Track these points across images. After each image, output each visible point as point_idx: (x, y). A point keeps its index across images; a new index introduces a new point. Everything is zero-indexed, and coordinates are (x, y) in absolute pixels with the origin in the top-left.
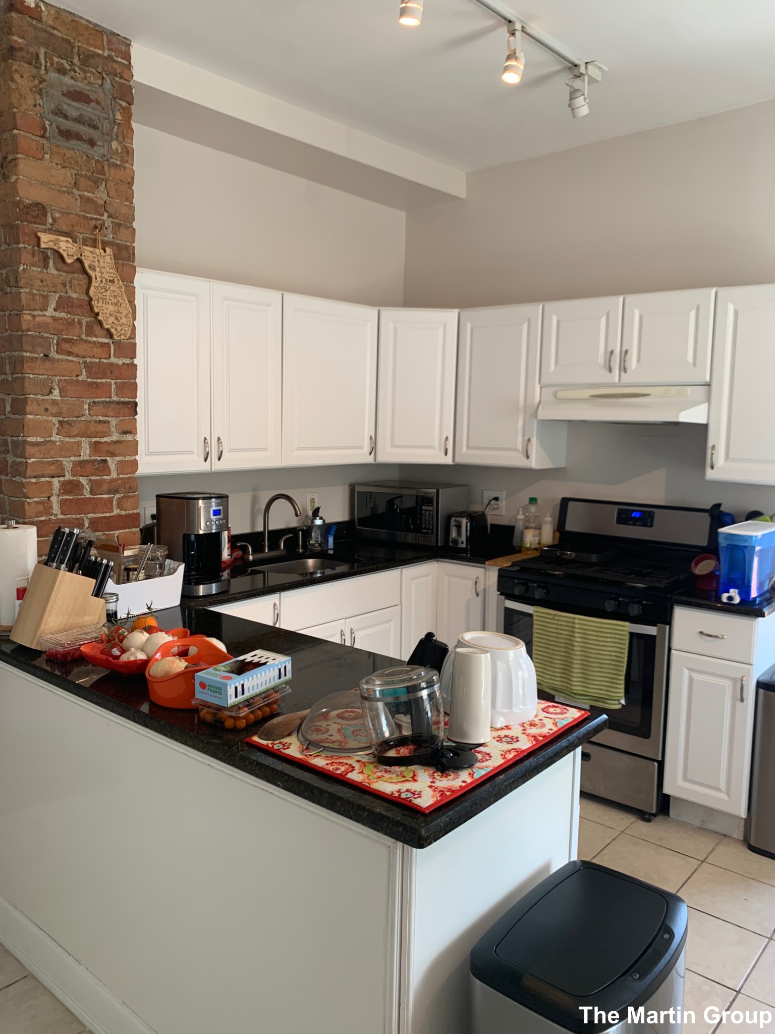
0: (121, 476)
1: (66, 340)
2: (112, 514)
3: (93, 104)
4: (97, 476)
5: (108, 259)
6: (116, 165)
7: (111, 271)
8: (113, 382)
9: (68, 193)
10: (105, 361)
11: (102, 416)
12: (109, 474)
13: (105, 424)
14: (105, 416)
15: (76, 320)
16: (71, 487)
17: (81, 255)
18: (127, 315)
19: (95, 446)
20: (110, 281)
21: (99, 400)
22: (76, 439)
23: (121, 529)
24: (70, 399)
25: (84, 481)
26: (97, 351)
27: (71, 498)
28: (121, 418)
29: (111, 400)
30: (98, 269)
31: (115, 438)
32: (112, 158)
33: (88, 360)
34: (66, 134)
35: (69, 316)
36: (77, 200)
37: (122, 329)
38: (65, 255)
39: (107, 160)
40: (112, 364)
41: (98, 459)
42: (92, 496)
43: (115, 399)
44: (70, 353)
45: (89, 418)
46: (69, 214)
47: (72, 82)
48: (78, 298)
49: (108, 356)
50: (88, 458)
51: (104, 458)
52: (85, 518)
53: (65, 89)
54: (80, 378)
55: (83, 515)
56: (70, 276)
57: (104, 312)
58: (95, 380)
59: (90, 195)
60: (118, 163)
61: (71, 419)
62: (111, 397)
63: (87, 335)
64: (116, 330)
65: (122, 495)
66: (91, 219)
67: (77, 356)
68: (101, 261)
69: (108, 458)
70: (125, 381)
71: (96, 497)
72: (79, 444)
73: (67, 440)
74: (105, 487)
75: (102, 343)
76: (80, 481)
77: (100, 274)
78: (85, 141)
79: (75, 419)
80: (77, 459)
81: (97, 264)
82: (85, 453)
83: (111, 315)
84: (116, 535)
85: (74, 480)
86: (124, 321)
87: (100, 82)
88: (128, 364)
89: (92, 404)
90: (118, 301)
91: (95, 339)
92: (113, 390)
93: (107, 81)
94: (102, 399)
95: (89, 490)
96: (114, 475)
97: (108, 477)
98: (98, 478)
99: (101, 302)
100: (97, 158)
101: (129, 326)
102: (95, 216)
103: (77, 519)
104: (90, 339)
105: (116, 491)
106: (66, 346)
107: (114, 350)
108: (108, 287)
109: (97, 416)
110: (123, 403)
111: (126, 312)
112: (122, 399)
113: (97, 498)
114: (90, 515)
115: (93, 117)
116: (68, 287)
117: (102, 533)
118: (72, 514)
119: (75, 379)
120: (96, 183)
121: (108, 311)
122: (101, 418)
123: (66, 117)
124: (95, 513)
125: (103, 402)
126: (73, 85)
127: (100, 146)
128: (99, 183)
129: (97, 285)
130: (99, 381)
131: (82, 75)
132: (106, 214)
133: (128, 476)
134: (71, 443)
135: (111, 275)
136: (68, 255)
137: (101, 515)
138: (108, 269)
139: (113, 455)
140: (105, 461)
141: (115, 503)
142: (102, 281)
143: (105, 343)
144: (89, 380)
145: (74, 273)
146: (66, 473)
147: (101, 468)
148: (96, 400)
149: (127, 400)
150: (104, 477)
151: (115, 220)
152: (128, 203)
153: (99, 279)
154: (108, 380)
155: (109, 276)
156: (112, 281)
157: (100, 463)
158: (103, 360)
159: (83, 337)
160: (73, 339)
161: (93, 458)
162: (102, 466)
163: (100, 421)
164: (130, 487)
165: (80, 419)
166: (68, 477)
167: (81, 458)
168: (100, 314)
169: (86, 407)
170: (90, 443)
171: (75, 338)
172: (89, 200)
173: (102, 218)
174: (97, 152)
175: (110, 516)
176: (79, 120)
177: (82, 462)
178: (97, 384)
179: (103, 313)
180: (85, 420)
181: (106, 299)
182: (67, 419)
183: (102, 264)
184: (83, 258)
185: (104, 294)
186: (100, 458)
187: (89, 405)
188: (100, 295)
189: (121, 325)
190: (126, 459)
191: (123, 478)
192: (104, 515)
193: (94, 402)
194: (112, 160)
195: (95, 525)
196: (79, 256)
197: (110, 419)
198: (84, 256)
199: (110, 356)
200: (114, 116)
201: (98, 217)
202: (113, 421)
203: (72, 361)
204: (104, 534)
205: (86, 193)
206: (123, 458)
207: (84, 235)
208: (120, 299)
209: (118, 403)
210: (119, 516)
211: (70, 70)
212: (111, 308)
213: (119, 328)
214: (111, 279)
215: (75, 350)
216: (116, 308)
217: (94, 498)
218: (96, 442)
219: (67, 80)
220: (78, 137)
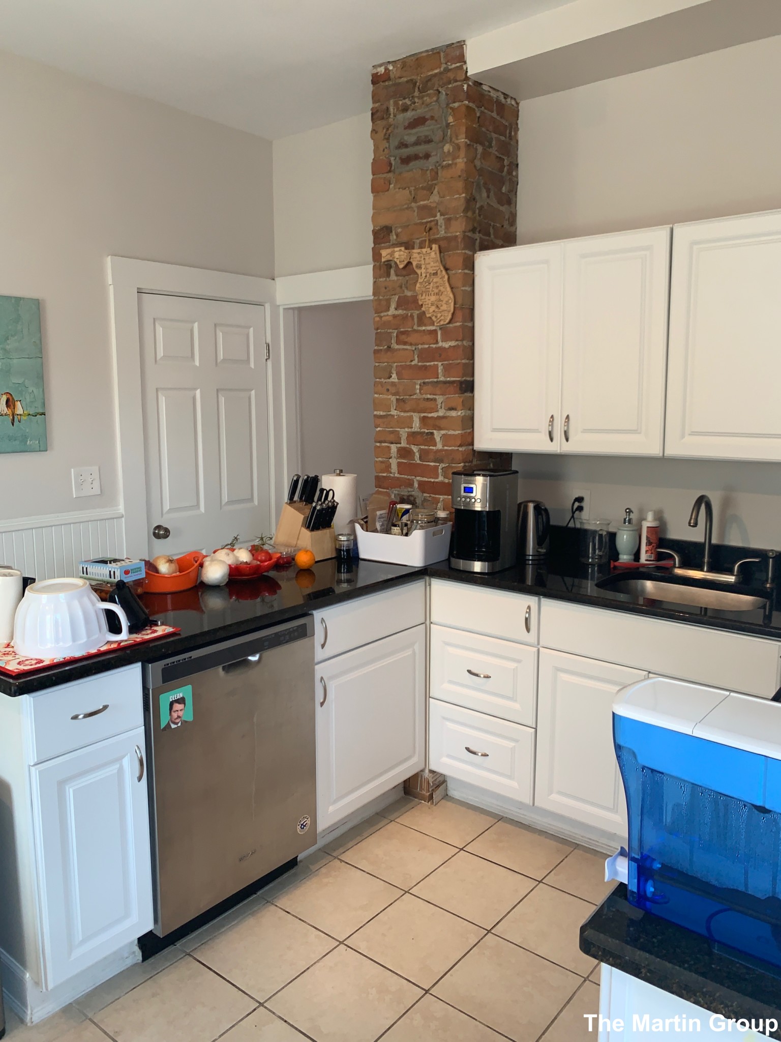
0: (446, 448)
1: (403, 333)
2: (436, 480)
3: (428, 122)
4: (426, 446)
5: (433, 255)
6: (449, 165)
7: (435, 264)
8: (440, 364)
9: (407, 208)
10: (434, 346)
11: (430, 394)
12: (435, 445)
13: (432, 402)
14: (434, 395)
15: (409, 314)
16: (405, 453)
17: (410, 259)
18: (447, 301)
19: (424, 420)
20: (434, 273)
21: (428, 380)
22: (408, 414)
23: (445, 495)
24: (406, 381)
25: (415, 449)
26: (427, 338)
27: (406, 461)
28: (447, 396)
29: (439, 380)
30: (423, 267)
31: (441, 413)
32: (444, 161)
33: (420, 347)
34: (406, 161)
35: (405, 312)
36: (414, 211)
37: (441, 316)
38: (398, 262)
39: (440, 165)
40: (439, 348)
41: (426, 431)
42: (421, 462)
43: (442, 379)
44: (405, 343)
45: (419, 396)
46: (408, 226)
47: (414, 113)
48: (412, 296)
49: (435, 341)
50: (419, 430)
51: (431, 431)
52: (415, 480)
53: (406, 124)
54: (413, 363)
55: (414, 477)
56: (407, 278)
57: (426, 303)
58: (425, 364)
59: (425, 202)
60: (450, 162)
61: (405, 397)
62: (438, 378)
63: (419, 325)
64: (436, 317)
65: (447, 465)
66: (427, 222)
67: (411, 344)
68: (427, 258)
69: (435, 432)
70: (451, 362)
71: (424, 463)
72: (411, 417)
73: (402, 414)
74: (431, 456)
75: (430, 330)
76: (411, 449)
77: (425, 270)
78: (421, 158)
79: (408, 397)
80: (410, 430)
81: (423, 262)
82: (416, 425)
83: (432, 305)
84: (441, 499)
85: (407, 447)
86: (444, 307)
87: (435, 99)
88: (454, 346)
89: (422, 384)
90: (440, 291)
91: (424, 328)
92: (440, 371)
93: (442, 93)
94: (431, 380)
95: (418, 457)
96: (439, 446)
97: (434, 448)
98: (426, 447)
99: (424, 295)
100: (430, 168)
101: (449, 311)
102: (430, 220)
103: (409, 479)
104: (420, 328)
105: (441, 461)
106: (403, 337)
107: (442, 335)
108: (431, 280)
109: (426, 394)
110: (450, 382)
111: (446, 299)
112: (448, 379)
113: (425, 465)
114: (418, 478)
115: (427, 133)
116: (403, 288)
117: (429, 495)
118: (405, 475)
119: (408, 363)
120: (430, 189)
121: (430, 302)
122: (429, 396)
123: (406, 146)
124: (423, 477)
125: (432, 382)
126: (413, 116)
127: (433, 155)
128: (433, 189)
129: (422, 280)
130: (428, 364)
131: (420, 101)
132: (438, 214)
133: (451, 448)
134: (405, 417)
135: (435, 268)
136: (400, 262)
137: (427, 480)
138: (432, 264)
139: (440, 429)
140: (432, 434)
141: (440, 471)
142: (426, 276)
143: (433, 330)
144: (420, 364)
145: (410, 275)
146: (402, 441)
147: (428, 439)
148: (427, 380)
149: (452, 379)
150: (431, 447)
151: (446, 216)
152: (457, 196)
153: (424, 275)
154: (436, 363)
155: (433, 270)
156: (435, 274)
157: (429, 435)
158: (432, 346)
159: (415, 327)
160: (408, 331)
161: (422, 430)
162: (430, 438)
163: (428, 399)
164: (453, 458)
165: (412, 397)
166: (404, 444)
167: (413, 430)
168: (423, 306)
169: (418, 387)
170: (420, 418)
171: (409, 330)
172: (425, 207)
173: (436, 218)
174: (430, 163)
175: (434, 482)
176: (417, 143)
177: (414, 433)
178: (426, 367)
179: (425, 305)
180: (416, 399)
181: (429, 291)
182: (402, 397)
183: (427, 261)
184: (411, 260)
185: (427, 287)
186: (428, 431)
187: (420, 385)
188: (424, 289)
189: (441, 312)
190: (450, 433)
191: (446, 450)
192: (429, 480)
193: (424, 383)
194: (445, 163)
195: (423, 486)
196: (408, 260)
197: (437, 397)
198: (413, 258)
199: (437, 341)
200: (446, 121)
201: (432, 219)
202: (440, 399)
203: (407, 349)
204: (430, 496)
205: (422, 203)
206: (447, 431)
207: (421, 239)
208: (441, 288)
209: (445, 382)
210: (442, 483)
211: (411, 105)
212: (433, 298)
213: (439, 315)
214: (435, 272)
215: (409, 339)
216: (438, 297)
217: (422, 464)
218: (424, 417)
219: (410, 114)
220: (416, 157)
